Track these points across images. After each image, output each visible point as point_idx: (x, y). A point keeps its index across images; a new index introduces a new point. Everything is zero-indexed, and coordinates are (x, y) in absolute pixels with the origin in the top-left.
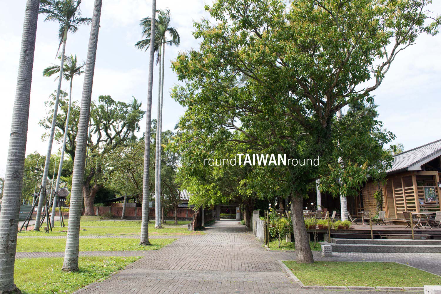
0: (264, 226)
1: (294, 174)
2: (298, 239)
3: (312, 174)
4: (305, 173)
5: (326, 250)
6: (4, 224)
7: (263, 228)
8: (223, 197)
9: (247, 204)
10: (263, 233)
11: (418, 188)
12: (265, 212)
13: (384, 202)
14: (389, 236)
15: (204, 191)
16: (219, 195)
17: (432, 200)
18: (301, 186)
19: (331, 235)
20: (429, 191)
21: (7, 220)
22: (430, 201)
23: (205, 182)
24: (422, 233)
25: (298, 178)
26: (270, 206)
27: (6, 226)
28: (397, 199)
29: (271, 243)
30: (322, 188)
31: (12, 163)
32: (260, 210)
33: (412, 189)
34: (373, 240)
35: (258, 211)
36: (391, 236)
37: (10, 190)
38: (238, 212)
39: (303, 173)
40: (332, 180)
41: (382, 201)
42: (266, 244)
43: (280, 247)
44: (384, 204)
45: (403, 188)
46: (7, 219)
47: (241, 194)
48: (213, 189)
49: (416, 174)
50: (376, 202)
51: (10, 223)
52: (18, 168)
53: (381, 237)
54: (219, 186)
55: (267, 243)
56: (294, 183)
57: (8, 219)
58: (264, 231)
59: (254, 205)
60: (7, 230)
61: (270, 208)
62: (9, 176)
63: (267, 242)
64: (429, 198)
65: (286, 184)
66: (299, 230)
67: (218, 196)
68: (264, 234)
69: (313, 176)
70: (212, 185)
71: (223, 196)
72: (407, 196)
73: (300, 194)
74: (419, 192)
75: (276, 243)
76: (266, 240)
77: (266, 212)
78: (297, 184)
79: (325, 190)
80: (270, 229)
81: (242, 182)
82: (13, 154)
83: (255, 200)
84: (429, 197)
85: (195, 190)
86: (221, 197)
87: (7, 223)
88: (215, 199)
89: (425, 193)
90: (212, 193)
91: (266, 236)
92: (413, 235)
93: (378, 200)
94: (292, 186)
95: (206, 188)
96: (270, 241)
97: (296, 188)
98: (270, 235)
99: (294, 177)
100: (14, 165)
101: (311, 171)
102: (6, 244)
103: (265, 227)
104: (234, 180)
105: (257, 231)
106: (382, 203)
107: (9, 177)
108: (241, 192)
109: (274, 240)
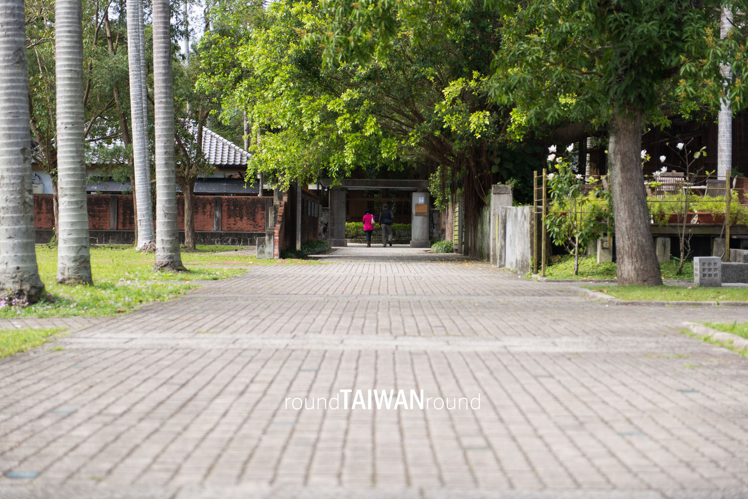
0: (532, 219)
1: (623, 54)
2: (624, 229)
3: (668, 56)
4: (650, 52)
5: (704, 270)
6: (11, 157)
7: (527, 226)
8: (384, 140)
9: (468, 168)
10: (528, 240)
12: (535, 176)
15: (317, 119)
16: (372, 130)
18: (639, 88)
19: (731, 239)
21: (15, 151)
23: (319, 88)
25: (631, 66)
26: (553, 153)
27: (16, 161)
29: (550, 268)
30: (686, 90)
31: (8, 30)
32: (515, 181)
35: (510, 185)
37: (13, 88)
38: (417, 214)
39: (645, 53)
40: (710, 70)
42: (537, 273)
43: (577, 273)
46: (17, 148)
47: (449, 128)
48: (349, 112)
51: (22, 156)
52: (20, 42)
54: (372, 98)
55: (539, 268)
56: (620, 79)
57: (18, 146)
58: (532, 235)
59: (495, 169)
60: (19, 170)
61: (551, 158)
62: (6, 58)
63: (539, 264)
65: (599, 84)
66: (628, 203)
67: (367, 134)
68: (532, 242)
69: (671, 61)
70: (345, 97)
71: (385, 135)
73: (635, 109)
75: (565, 268)
76: (535, 261)
77: (540, 173)
78: (627, 81)
79: (692, 94)
80: (548, 222)
81: (453, 89)
82: (9, 12)
83: (495, 153)
85: (284, 116)
86: (378, 141)
87: (17, 155)
88: (356, 146)
90: (348, 125)
91: (535, 248)
94: (616, 87)
95: (325, 106)
96: (549, 263)
97: (625, 93)
98: (550, 240)
99: (620, 62)
100: (14, 35)
101: (664, 47)
102: (21, 197)
103: (534, 223)
104: (425, 77)
105: (503, 247)
107: (8, 61)
108: (452, 122)
109: (560, 261)
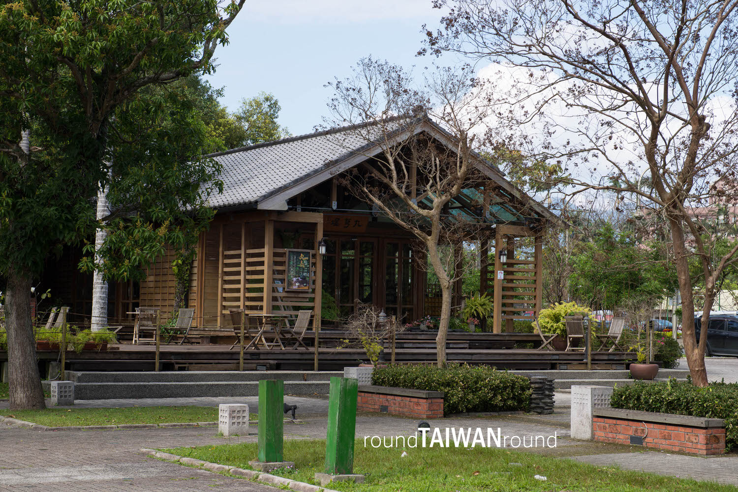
5: (61, 392)
11: (276, 255)
13: (195, 283)
14: (192, 363)
17: (301, 283)
19: (66, 363)
20: (298, 261)
22: (296, 286)
24: (262, 357)
25: (30, 238)
28: (227, 278)
33: (262, 255)
34: (158, 373)
36: (196, 363)
41: (190, 281)
44: (195, 289)
45: (242, 252)
49: (274, 218)
50: (175, 284)
53: (177, 366)
64: (295, 279)
66: (21, 344)
72: (248, 273)
74: (276, 263)
78: (26, 250)
84: (296, 277)
89: (289, 266)
92: (241, 361)
93: (180, 279)
94: (17, 253)
97: (24, 258)
106: (190, 287)
